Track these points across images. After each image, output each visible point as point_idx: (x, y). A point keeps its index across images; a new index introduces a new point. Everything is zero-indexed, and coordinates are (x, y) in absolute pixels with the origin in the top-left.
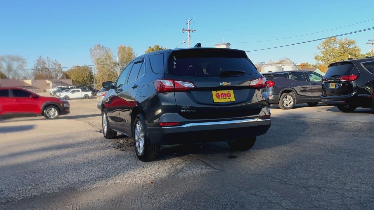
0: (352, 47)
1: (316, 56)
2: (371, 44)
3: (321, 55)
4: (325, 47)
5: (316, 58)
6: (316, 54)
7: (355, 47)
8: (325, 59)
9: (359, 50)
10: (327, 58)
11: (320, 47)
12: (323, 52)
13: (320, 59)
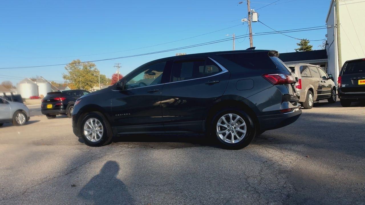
0: (92, 69)
1: (64, 76)
2: (117, 67)
3: (68, 74)
4: (71, 68)
5: (65, 77)
6: (64, 74)
7: (96, 69)
8: (72, 79)
9: (99, 72)
10: (74, 78)
11: (67, 67)
12: (70, 73)
13: (68, 78)
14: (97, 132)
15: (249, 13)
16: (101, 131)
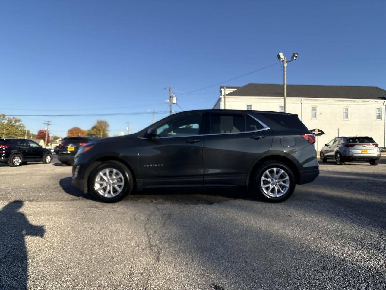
14: (114, 186)
15: (171, 97)
16: (120, 184)
